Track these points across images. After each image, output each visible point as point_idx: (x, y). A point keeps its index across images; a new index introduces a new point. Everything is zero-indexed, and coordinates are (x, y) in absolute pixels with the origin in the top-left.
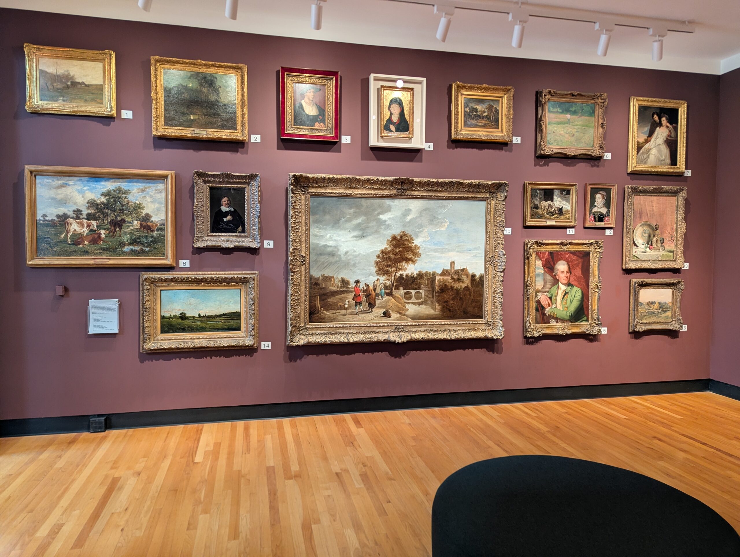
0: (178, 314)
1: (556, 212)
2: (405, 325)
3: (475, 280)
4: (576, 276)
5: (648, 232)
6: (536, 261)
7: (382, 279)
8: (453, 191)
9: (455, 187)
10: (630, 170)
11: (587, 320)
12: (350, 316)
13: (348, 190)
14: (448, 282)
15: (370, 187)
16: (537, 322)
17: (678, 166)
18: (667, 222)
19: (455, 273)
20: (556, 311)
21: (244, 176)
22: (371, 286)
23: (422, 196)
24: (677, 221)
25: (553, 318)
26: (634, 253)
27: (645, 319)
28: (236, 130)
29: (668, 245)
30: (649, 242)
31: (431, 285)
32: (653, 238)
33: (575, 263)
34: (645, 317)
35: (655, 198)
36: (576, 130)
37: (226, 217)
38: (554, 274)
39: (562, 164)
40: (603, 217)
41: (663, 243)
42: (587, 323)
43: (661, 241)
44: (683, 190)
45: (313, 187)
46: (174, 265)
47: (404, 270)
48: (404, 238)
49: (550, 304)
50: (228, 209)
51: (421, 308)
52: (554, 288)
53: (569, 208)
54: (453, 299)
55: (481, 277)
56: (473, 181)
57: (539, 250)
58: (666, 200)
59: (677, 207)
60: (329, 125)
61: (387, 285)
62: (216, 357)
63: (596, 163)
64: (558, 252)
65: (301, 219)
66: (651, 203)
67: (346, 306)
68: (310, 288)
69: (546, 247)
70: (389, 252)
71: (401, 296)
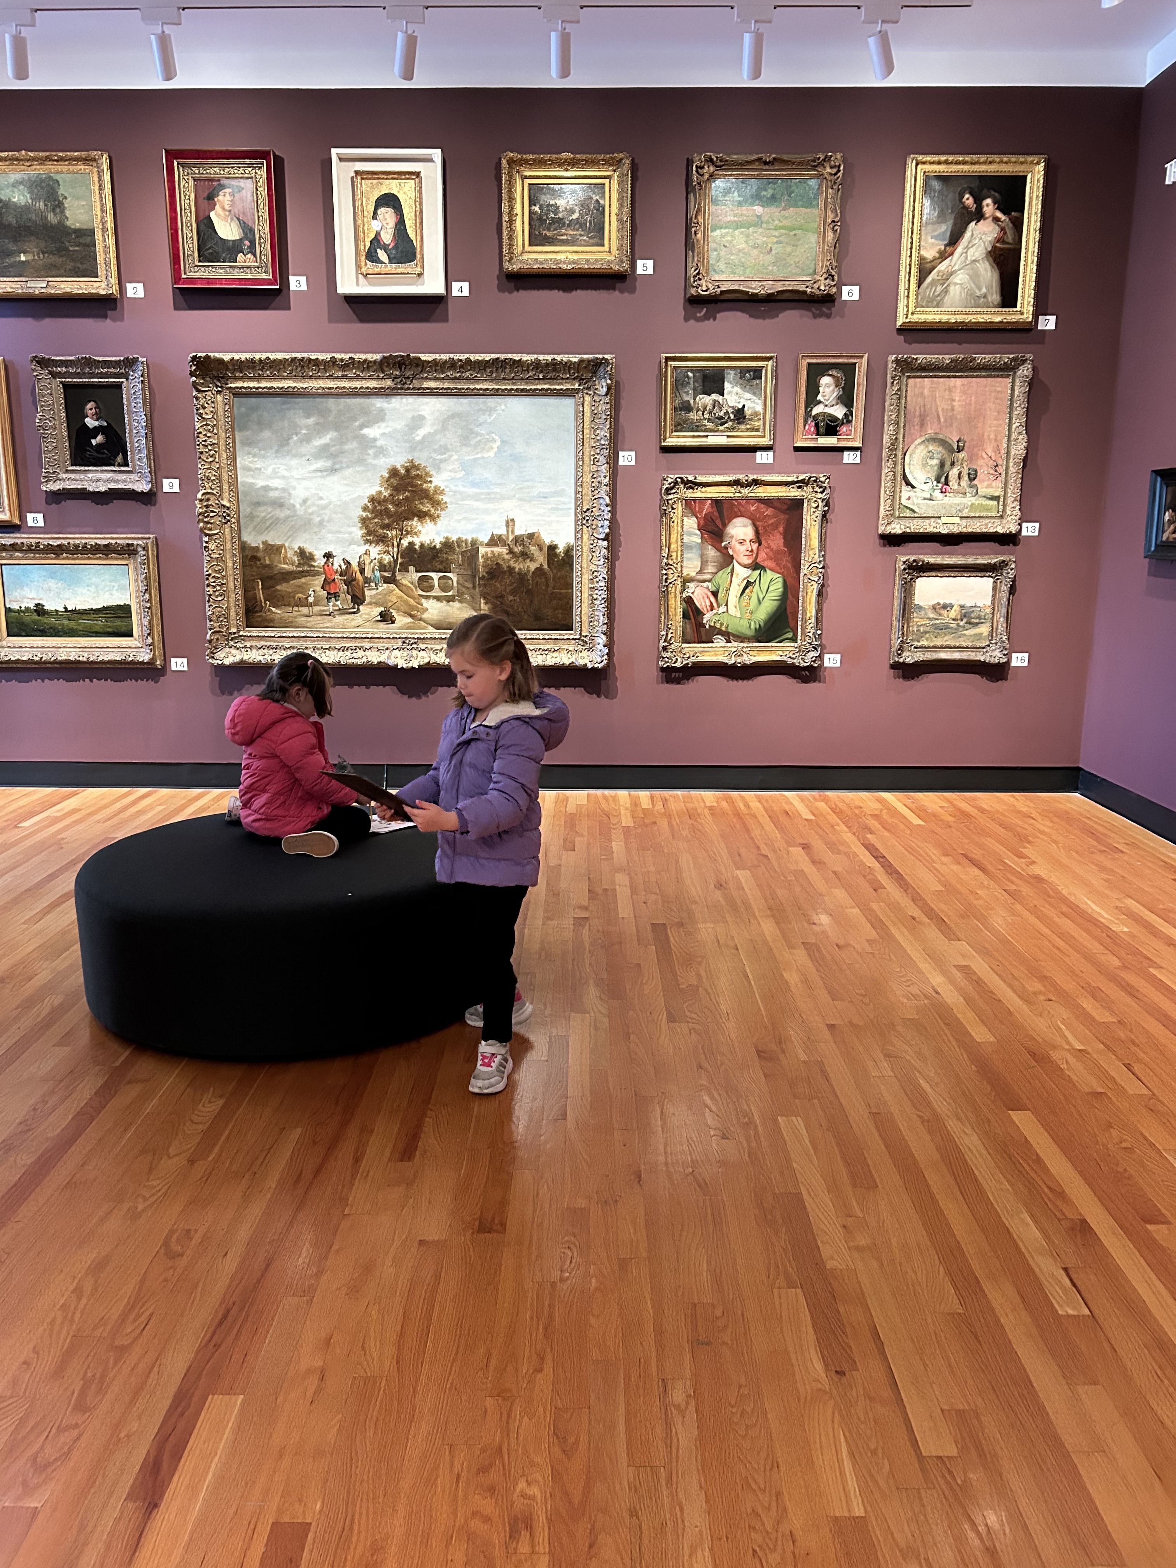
0: (32, 606)
1: (729, 417)
2: (420, 639)
3: (556, 555)
4: (772, 550)
5: (939, 456)
6: (685, 518)
7: (375, 551)
8: (504, 379)
9: (508, 370)
10: (901, 320)
11: (794, 639)
12: (319, 618)
13: (301, 382)
14: (503, 559)
15: (340, 374)
16: (685, 641)
17: (1018, 309)
18: (986, 435)
19: (516, 542)
20: (725, 619)
21: (115, 361)
22: (355, 565)
23: (442, 388)
24: (1010, 430)
25: (720, 632)
26: (904, 502)
27: (927, 639)
28: (97, 277)
29: (986, 484)
30: (942, 479)
31: (470, 564)
32: (951, 469)
33: (770, 522)
34: (927, 635)
35: (959, 382)
36: (775, 240)
37: (95, 438)
38: (723, 544)
39: (747, 313)
40: (837, 426)
41: (974, 479)
42: (792, 644)
43: (969, 474)
44: (1024, 362)
45: (236, 379)
46: (17, 522)
47: (416, 533)
48: (414, 473)
49: (715, 605)
50: (96, 423)
51: (452, 607)
52: (724, 574)
53: (759, 408)
54: (513, 592)
55: (569, 551)
56: (541, 357)
57: (689, 495)
58: (985, 386)
59: (1011, 400)
60: (263, 257)
61: (385, 562)
62: (99, 679)
63: (824, 309)
64: (731, 499)
65: (218, 439)
66: (947, 392)
67: (311, 600)
68: (244, 566)
69: (704, 489)
70: (385, 500)
71: (412, 583)
